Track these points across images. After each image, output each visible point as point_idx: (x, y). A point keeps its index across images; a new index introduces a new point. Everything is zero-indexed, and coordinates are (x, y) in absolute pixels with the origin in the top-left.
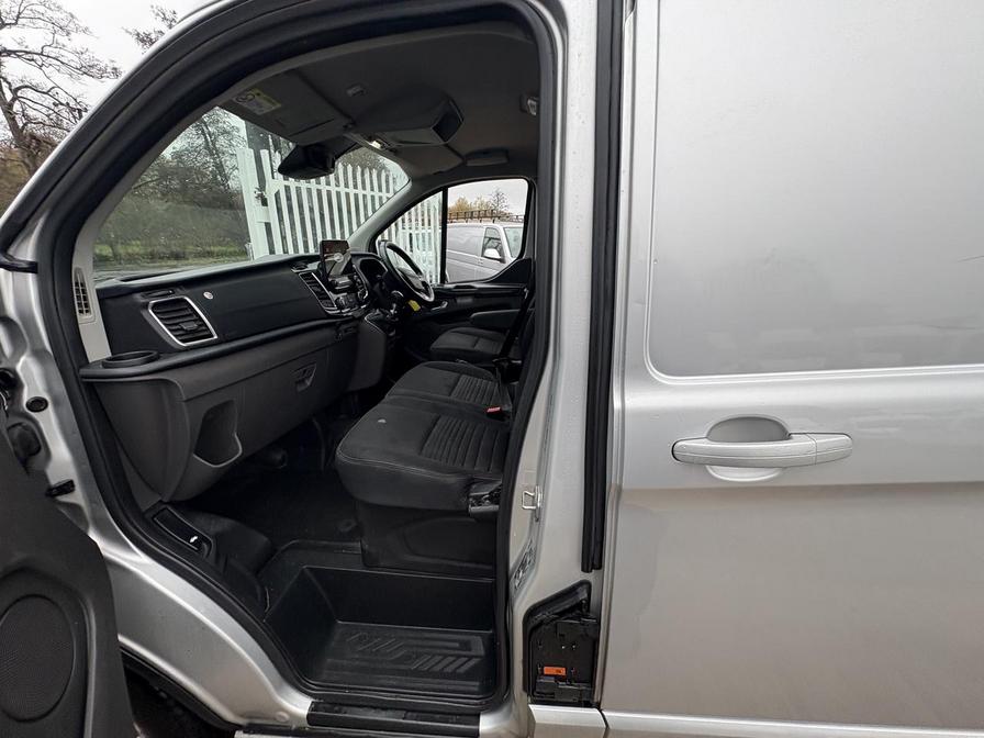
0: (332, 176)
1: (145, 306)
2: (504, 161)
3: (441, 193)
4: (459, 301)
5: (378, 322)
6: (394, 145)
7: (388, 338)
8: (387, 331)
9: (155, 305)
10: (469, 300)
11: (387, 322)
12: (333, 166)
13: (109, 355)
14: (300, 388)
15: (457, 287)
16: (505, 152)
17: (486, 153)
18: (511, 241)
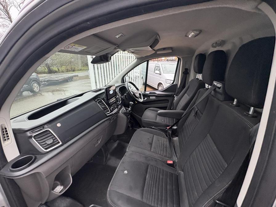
0: (110, 62)
1: (31, 137)
2: (171, 51)
3: (146, 62)
4: (151, 97)
5: (125, 113)
6: (133, 51)
7: (128, 118)
8: (127, 116)
9: (35, 136)
10: (154, 97)
11: (128, 113)
12: (110, 59)
13: (19, 154)
14: (96, 146)
15: (150, 93)
16: (171, 48)
17: (164, 49)
18: (163, 68)
